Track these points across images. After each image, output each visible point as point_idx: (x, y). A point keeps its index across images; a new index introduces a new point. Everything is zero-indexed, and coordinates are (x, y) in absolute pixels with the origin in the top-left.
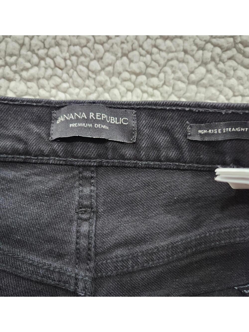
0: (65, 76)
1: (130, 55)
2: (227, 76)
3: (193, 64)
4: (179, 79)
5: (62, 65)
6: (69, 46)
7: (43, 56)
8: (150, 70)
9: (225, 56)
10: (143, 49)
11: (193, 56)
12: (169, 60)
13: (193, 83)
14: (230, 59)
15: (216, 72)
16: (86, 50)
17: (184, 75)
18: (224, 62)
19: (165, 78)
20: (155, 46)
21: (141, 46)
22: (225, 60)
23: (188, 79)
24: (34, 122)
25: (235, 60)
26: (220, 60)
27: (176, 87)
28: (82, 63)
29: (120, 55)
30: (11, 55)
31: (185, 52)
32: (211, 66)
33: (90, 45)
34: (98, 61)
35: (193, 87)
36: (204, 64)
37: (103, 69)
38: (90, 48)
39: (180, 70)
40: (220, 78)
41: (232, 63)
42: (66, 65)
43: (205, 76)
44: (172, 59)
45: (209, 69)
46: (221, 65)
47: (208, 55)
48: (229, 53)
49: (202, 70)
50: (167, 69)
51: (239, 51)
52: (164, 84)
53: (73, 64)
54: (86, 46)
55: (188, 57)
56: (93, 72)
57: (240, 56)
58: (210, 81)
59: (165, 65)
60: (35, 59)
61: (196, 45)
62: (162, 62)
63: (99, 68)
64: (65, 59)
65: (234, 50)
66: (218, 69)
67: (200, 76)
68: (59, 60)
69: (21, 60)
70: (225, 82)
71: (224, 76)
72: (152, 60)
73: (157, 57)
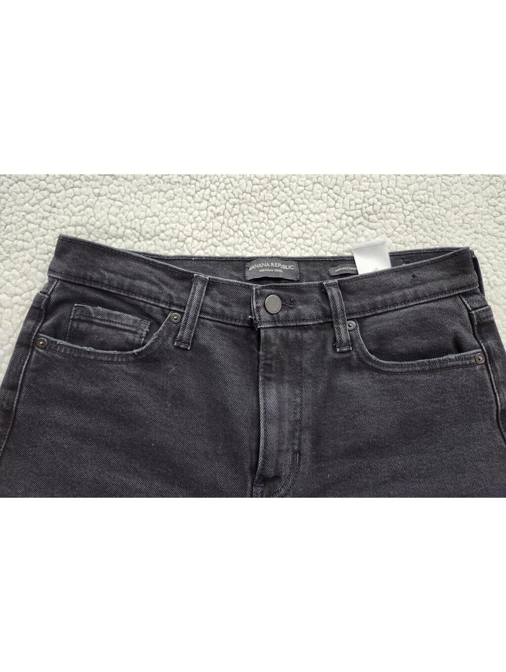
0: (251, 242)
1: (292, 226)
2: (358, 236)
3: (334, 229)
4: (325, 240)
5: (249, 235)
6: (252, 222)
7: (237, 230)
8: (305, 235)
9: (355, 223)
10: (300, 221)
11: (334, 224)
12: (317, 228)
13: (334, 242)
14: (359, 224)
15: (350, 234)
16: (263, 224)
17: (328, 237)
18: (355, 227)
19: (315, 239)
20: (308, 219)
21: (298, 220)
22: (356, 225)
23: (331, 239)
24: (235, 270)
25: (363, 225)
26: (352, 225)
27: (323, 245)
28: (261, 233)
29: (285, 226)
30: (216, 231)
31: (328, 221)
32: (346, 230)
33: (265, 221)
34: (271, 231)
35: (335, 244)
36: (341, 228)
37: (275, 236)
38: (265, 223)
39: (326, 234)
40: (353, 237)
41: (361, 227)
42: (251, 235)
43: (342, 236)
44: (320, 227)
45: (345, 231)
46: (353, 229)
47: (344, 222)
48: (359, 220)
49: (340, 233)
50: (316, 233)
51: (365, 218)
52: (315, 243)
53: (255, 234)
54: (263, 222)
55: (330, 224)
56: (268, 238)
57: (366, 222)
58: (346, 240)
59: (315, 231)
60: (232, 233)
61: (335, 216)
62: (313, 230)
63: (272, 236)
64: (250, 231)
65: (362, 217)
66: (351, 231)
67: (339, 237)
68: (247, 232)
69: (223, 233)
70: (356, 239)
71: (355, 236)
72: (306, 228)
73: (309, 226)
